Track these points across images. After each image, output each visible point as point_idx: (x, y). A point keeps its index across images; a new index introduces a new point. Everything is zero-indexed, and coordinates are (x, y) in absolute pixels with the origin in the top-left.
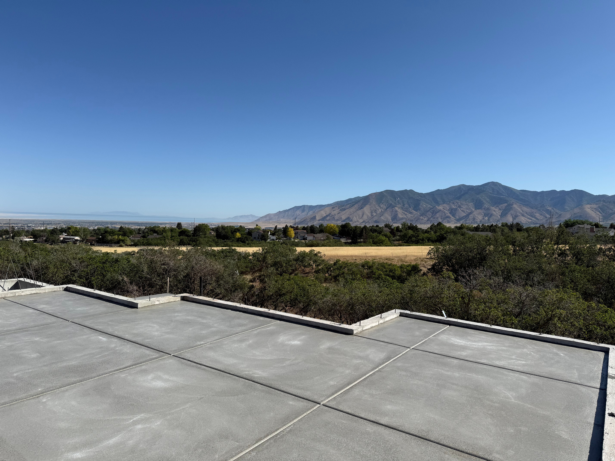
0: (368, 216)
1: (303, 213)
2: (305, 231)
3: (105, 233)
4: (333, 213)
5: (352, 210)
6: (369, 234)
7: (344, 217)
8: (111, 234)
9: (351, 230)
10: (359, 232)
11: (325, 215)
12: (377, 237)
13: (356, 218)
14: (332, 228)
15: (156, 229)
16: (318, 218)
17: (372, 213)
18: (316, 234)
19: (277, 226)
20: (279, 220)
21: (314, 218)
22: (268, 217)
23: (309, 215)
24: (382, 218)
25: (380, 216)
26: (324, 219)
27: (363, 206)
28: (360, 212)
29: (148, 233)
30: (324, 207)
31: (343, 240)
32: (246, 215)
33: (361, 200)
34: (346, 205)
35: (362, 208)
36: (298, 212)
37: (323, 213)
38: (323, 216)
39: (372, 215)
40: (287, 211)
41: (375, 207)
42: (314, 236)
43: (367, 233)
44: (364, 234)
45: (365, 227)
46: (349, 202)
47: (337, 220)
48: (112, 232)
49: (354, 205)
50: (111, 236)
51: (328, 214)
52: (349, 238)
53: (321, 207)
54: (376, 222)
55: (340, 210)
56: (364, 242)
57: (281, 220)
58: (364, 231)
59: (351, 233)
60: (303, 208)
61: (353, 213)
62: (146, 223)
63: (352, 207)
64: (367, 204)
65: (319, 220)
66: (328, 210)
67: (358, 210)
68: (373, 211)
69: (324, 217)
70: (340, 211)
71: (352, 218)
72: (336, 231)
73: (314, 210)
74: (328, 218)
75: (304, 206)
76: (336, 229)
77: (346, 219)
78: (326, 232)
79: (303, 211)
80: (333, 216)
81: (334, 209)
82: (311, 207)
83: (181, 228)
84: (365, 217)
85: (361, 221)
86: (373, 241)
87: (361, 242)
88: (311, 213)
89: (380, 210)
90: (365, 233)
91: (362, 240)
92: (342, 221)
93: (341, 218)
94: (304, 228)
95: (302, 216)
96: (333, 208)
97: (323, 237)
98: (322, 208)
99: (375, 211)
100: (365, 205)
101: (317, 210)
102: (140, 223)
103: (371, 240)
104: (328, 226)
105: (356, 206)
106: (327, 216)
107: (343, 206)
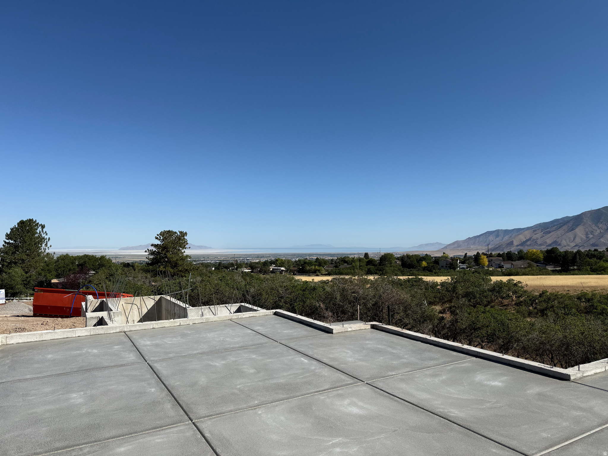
0: (581, 239)
1: (497, 239)
2: (501, 258)
3: (304, 264)
4: (535, 237)
5: (560, 232)
6: (585, 260)
7: (549, 241)
8: (309, 265)
9: (560, 256)
10: (570, 258)
11: (525, 240)
12: (596, 263)
13: (566, 241)
14: (534, 254)
15: (346, 260)
16: (515, 243)
17: (587, 234)
18: (515, 261)
19: (466, 253)
20: (469, 247)
21: (511, 243)
22: (457, 245)
23: (504, 240)
24: (602, 240)
25: (599, 238)
26: (523, 244)
27: (574, 227)
28: (571, 235)
29: (339, 263)
30: (523, 231)
31: (550, 268)
32: (432, 242)
33: (571, 220)
34: (552, 227)
35: (572, 230)
36: (491, 238)
37: (522, 238)
38: (522, 241)
39: (587, 238)
40: (478, 237)
41: (591, 228)
42: (512, 264)
43: (581, 259)
44: (578, 260)
45: (579, 252)
46: (555, 224)
47: (541, 245)
48: (310, 263)
49: (562, 226)
50: (309, 266)
51: (528, 238)
52: (557, 265)
53: (519, 231)
54: (593, 245)
55: (543, 233)
56: (579, 270)
57: (472, 247)
58: (578, 257)
59: (561, 259)
60: (497, 233)
61: (560, 235)
62: (338, 254)
63: (559, 229)
64: (579, 225)
65: (517, 246)
66: (528, 234)
67: (567, 232)
68: (589, 233)
69: (524, 242)
70: (544, 235)
71: (559, 242)
72: (540, 257)
73: (510, 235)
74: (528, 243)
75: (498, 231)
76: (540, 255)
77: (552, 243)
78: (527, 259)
79: (497, 236)
80: (534, 240)
81: (535, 233)
82: (506, 232)
83: (368, 258)
84: (578, 240)
85: (573, 244)
86: (591, 268)
87: (574, 270)
88: (507, 238)
89: (598, 231)
90: (580, 259)
91: (575, 267)
92: (547, 246)
93: (546, 242)
94: (499, 255)
95: (495, 242)
96: (534, 231)
97: (523, 265)
98: (521, 232)
99: (592, 233)
100: (577, 226)
101: (514, 235)
102: (333, 255)
103: (588, 268)
104: (529, 252)
105: (565, 227)
106: (527, 241)
107: (548, 228)
